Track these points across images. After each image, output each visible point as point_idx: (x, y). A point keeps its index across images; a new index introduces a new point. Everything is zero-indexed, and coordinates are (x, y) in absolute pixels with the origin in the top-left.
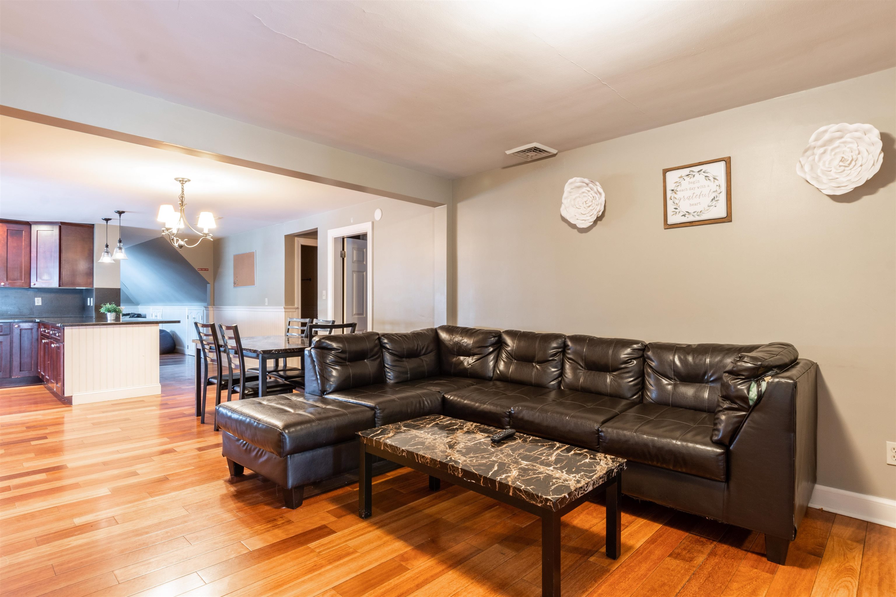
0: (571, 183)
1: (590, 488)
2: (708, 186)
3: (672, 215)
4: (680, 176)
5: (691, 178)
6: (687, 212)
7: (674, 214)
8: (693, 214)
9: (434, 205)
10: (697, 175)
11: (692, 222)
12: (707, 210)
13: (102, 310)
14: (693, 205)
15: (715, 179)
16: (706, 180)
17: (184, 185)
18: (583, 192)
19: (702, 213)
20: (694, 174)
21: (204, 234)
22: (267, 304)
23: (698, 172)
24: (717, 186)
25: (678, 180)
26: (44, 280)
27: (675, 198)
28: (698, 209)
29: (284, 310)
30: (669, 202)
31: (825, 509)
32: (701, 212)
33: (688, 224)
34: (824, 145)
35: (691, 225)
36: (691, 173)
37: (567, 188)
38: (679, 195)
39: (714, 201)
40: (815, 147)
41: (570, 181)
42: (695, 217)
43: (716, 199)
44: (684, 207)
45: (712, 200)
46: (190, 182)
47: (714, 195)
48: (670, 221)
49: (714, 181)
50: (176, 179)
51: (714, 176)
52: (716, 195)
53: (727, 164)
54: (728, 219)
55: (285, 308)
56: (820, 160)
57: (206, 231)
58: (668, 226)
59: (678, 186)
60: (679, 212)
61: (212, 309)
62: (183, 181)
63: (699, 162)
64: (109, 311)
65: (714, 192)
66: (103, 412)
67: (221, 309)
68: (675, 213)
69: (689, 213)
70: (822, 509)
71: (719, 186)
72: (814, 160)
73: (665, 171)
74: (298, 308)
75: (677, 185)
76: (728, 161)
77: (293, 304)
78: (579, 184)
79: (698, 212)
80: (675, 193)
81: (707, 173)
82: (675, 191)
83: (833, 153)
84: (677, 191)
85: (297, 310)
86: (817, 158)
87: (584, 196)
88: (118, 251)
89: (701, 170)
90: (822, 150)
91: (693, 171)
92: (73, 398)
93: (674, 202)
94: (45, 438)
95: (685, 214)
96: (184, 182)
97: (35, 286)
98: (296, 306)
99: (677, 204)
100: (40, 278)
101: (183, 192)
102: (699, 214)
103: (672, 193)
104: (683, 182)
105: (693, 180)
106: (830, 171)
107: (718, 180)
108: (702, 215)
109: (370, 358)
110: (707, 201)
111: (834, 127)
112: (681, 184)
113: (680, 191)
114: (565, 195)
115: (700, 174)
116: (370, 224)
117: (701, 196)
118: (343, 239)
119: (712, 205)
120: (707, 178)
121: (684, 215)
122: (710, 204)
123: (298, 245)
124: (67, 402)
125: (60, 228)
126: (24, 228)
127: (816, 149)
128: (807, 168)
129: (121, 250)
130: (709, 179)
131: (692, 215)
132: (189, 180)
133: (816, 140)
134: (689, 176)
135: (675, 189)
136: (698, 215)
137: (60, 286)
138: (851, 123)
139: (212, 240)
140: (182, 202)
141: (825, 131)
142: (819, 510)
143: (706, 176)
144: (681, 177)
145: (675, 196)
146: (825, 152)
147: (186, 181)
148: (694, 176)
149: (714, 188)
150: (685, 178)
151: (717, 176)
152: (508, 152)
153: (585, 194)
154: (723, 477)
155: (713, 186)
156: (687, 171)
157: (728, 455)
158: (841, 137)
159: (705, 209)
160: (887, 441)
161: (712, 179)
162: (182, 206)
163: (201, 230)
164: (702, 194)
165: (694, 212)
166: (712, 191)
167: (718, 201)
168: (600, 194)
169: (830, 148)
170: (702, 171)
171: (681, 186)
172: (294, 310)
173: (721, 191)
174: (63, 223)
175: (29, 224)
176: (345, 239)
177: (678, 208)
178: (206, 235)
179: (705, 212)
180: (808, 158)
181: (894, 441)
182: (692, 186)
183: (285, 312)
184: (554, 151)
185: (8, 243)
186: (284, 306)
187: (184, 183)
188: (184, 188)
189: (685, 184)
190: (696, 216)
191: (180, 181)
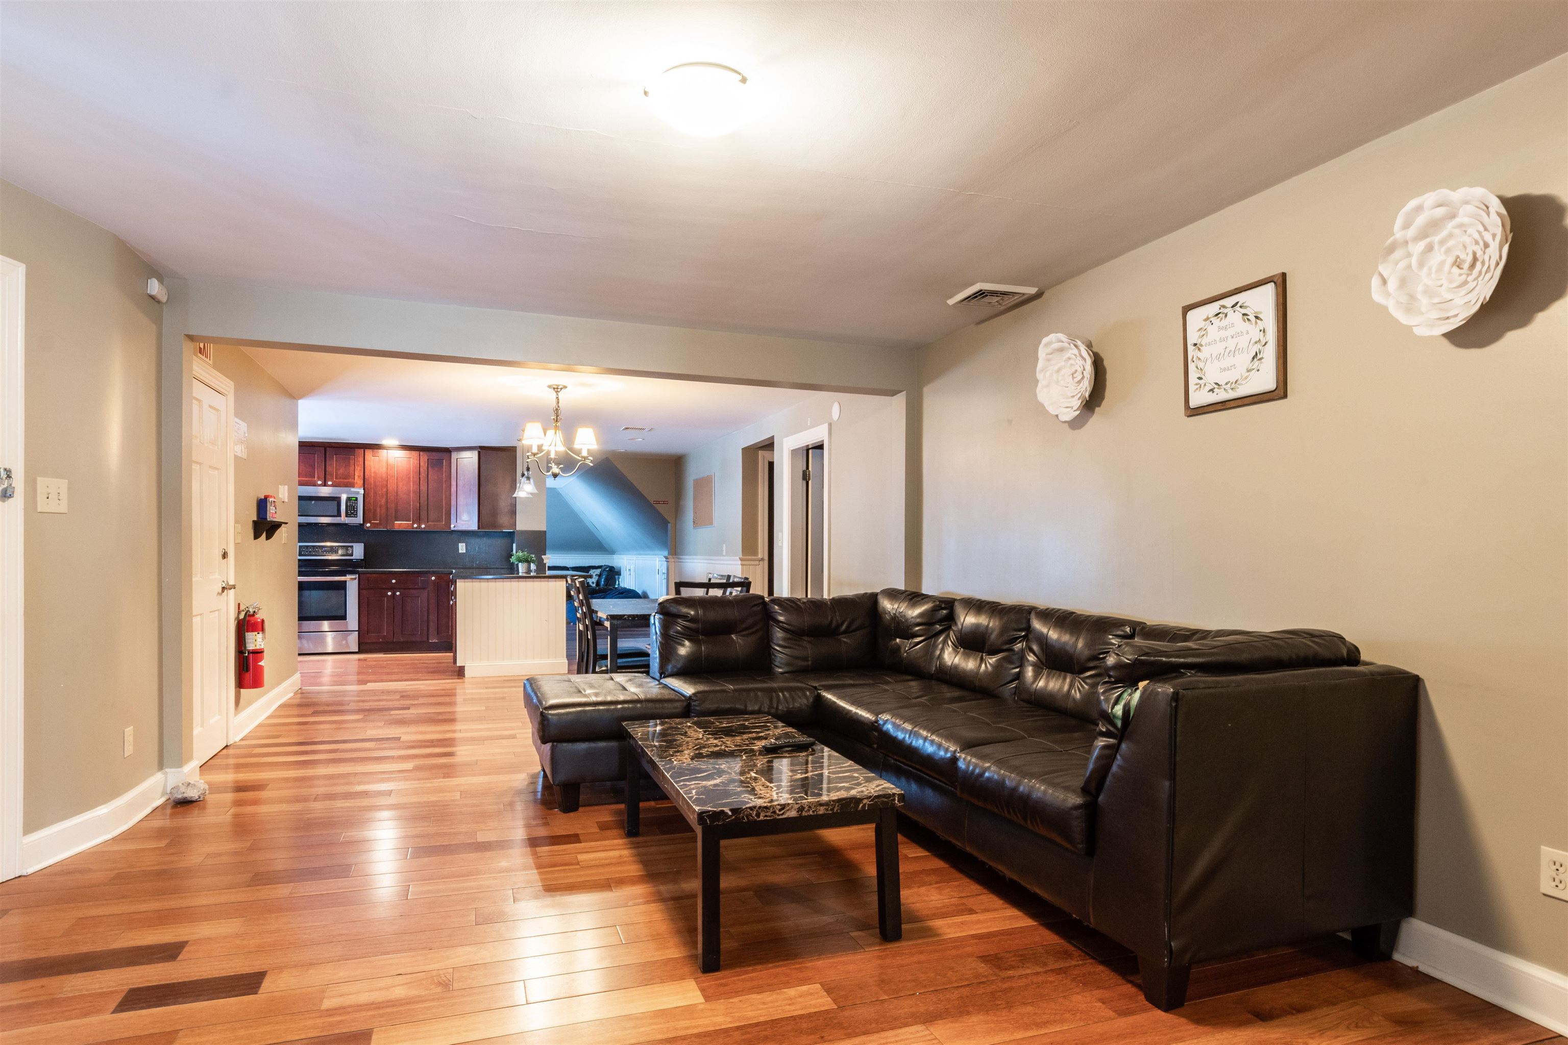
0: (1048, 344)
1: (793, 814)
2: (1248, 333)
3: (1195, 391)
4: (1205, 317)
5: (1221, 319)
6: (1216, 384)
7: (1197, 389)
8: (1224, 387)
9: (893, 393)
10: (1229, 311)
11: (1225, 402)
12: (1246, 378)
13: (513, 559)
14: (1224, 370)
15: (1257, 317)
16: (1245, 321)
17: (560, 394)
18: (1069, 358)
19: (1239, 384)
20: (1225, 311)
21: (582, 457)
22: (724, 554)
23: (1233, 307)
24: (1261, 331)
25: (1203, 324)
26: (463, 521)
27: (1199, 359)
28: (1232, 376)
29: (740, 562)
30: (1191, 367)
31: (1423, 968)
32: (1236, 382)
33: (1219, 407)
34: (1423, 234)
35: (1222, 408)
36: (1222, 310)
37: (1042, 352)
38: (1205, 353)
39: (1255, 360)
40: (1407, 242)
41: (1045, 340)
42: (1228, 393)
43: (1259, 356)
44: (1213, 375)
45: (1253, 358)
46: (567, 389)
47: (1256, 348)
48: (1193, 403)
49: (1256, 323)
50: (550, 387)
51: (1255, 313)
52: (1259, 349)
53: (1278, 288)
54: (1280, 392)
55: (741, 560)
56: (1421, 264)
57: (585, 454)
58: (1194, 412)
59: (1203, 335)
60: (1205, 385)
61: (673, 560)
62: (557, 389)
63: (1236, 289)
64: (520, 561)
65: (1256, 343)
66: (487, 688)
67: (681, 560)
68: (1199, 386)
69: (1219, 385)
70: (1417, 967)
71: (1264, 331)
72: (1409, 266)
73: (1187, 309)
74: (762, 560)
75: (1201, 334)
76: (1281, 282)
77: (755, 553)
78: (1056, 345)
79: (1232, 383)
80: (1199, 349)
81: (1246, 307)
82: (1198, 345)
83: (1443, 249)
84: (1201, 345)
85: (761, 562)
86: (1414, 261)
87: (1072, 365)
88: (526, 482)
89: (1237, 303)
90: (1421, 246)
91: (1224, 307)
92: (466, 668)
93: (1197, 367)
94: (409, 708)
95: (1212, 387)
96: (559, 390)
97: (456, 529)
98: (760, 556)
99: (1201, 369)
100: (460, 519)
101: (558, 403)
102: (1233, 386)
103: (1194, 350)
104: (1210, 328)
105: (1224, 322)
106: (1441, 286)
107: (1261, 320)
108: (1238, 388)
109: (740, 632)
110: (1245, 359)
111: (1429, 198)
112: (1207, 332)
113: (1206, 345)
114: (1040, 364)
115: (1234, 312)
116: (826, 426)
117: (1237, 352)
118: (808, 451)
119: (1253, 367)
120: (1246, 317)
121: (1212, 390)
122: (1250, 367)
123: (764, 462)
124: (460, 672)
125: (479, 453)
126: (445, 455)
127: (1410, 245)
128: (1392, 285)
129: (529, 480)
130: (1248, 320)
131: (1223, 390)
132: (565, 387)
133: (1406, 226)
134: (1219, 315)
135: (1198, 342)
136: (1232, 389)
137: (479, 528)
138: (1454, 189)
139: (592, 465)
140: (557, 416)
141: (1419, 209)
142: (1412, 968)
143: (1244, 315)
144: (1207, 319)
145: (1200, 355)
146: (1430, 248)
147: (561, 389)
148: (1226, 316)
149: (1256, 335)
150: (1214, 320)
151: (1261, 313)
152: (951, 302)
153: (1072, 362)
154: (1081, 846)
155: (1253, 331)
156: (1214, 308)
157: (1091, 809)
158: (1453, 216)
159: (1242, 377)
160: (1545, 846)
161: (1252, 318)
162: (557, 421)
163: (578, 453)
164: (1237, 349)
165: (1227, 384)
166: (1253, 342)
167: (1263, 360)
168: (1085, 359)
169: (1436, 239)
170: (1238, 305)
171: (1207, 336)
172: (757, 563)
173: (1267, 340)
174: (482, 448)
175: (448, 451)
176: (810, 451)
177: (1203, 377)
178: (585, 458)
179: (1242, 382)
180: (1397, 264)
181: (1567, 851)
182: (1223, 334)
183: (742, 565)
184: (1032, 291)
185: (429, 476)
186: (741, 556)
187: (559, 392)
188: (559, 398)
189: (1213, 331)
190: (1230, 391)
191: (554, 388)
